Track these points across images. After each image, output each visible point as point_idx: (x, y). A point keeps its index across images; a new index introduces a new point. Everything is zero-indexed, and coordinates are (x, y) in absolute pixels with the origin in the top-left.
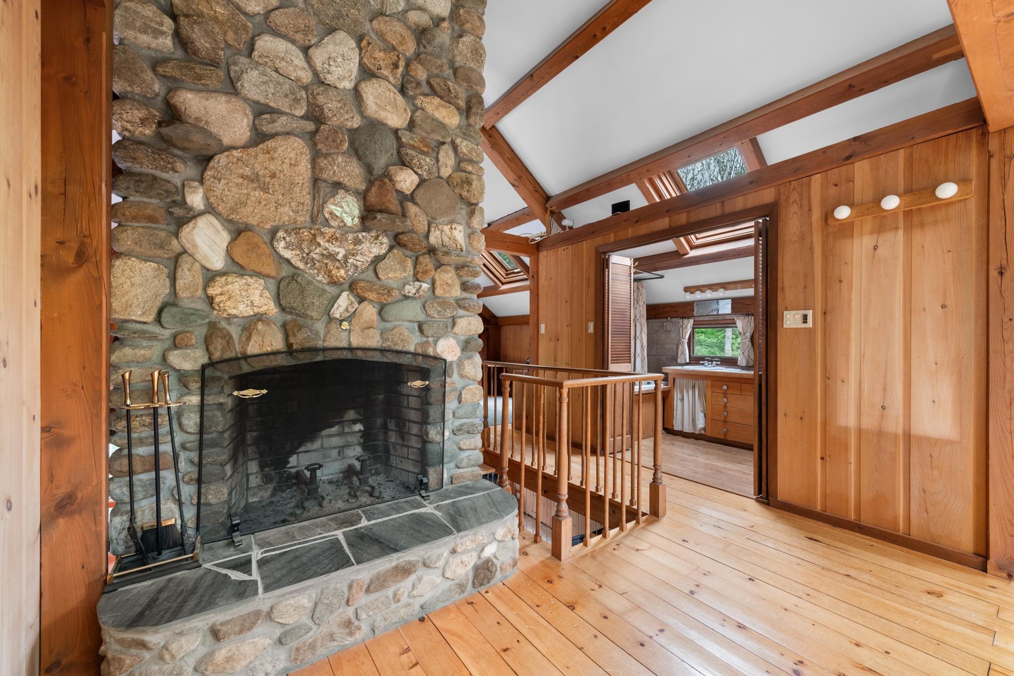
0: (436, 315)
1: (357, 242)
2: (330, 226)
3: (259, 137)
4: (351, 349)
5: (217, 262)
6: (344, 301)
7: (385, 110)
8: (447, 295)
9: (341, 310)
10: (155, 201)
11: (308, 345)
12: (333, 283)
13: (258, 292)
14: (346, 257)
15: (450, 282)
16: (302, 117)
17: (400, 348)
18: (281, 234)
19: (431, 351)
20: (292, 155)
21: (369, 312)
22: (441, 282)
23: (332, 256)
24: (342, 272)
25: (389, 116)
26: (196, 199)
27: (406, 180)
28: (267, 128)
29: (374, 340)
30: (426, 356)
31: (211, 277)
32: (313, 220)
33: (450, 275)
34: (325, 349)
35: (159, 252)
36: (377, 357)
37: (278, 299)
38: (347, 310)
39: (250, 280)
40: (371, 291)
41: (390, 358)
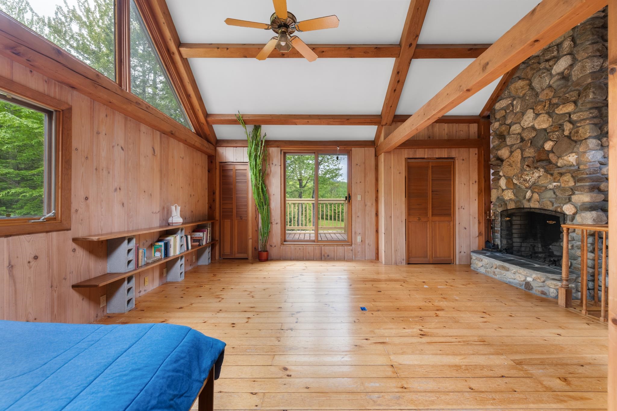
0: (560, 195)
1: (533, 173)
2: (526, 171)
3: (511, 152)
4: (530, 208)
5: (504, 188)
6: (529, 194)
7: (541, 125)
8: (567, 186)
9: (528, 196)
10: (497, 176)
11: (519, 207)
12: (527, 188)
13: (510, 193)
14: (530, 179)
15: (567, 180)
16: (520, 142)
17: (546, 208)
18: (514, 177)
19: (559, 210)
20: (517, 155)
21: (536, 196)
22: (563, 181)
23: (525, 180)
24: (527, 184)
25: (542, 126)
26: (501, 174)
27: (548, 146)
28: (512, 150)
29: (537, 206)
30: (556, 212)
31: (503, 190)
32: (521, 170)
33: (568, 177)
34: (524, 208)
35: (496, 187)
36: (539, 211)
37: (514, 195)
38: (529, 196)
39: (509, 190)
40: (536, 189)
41: (543, 212)
